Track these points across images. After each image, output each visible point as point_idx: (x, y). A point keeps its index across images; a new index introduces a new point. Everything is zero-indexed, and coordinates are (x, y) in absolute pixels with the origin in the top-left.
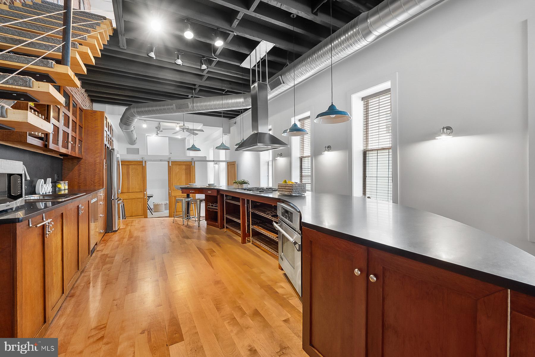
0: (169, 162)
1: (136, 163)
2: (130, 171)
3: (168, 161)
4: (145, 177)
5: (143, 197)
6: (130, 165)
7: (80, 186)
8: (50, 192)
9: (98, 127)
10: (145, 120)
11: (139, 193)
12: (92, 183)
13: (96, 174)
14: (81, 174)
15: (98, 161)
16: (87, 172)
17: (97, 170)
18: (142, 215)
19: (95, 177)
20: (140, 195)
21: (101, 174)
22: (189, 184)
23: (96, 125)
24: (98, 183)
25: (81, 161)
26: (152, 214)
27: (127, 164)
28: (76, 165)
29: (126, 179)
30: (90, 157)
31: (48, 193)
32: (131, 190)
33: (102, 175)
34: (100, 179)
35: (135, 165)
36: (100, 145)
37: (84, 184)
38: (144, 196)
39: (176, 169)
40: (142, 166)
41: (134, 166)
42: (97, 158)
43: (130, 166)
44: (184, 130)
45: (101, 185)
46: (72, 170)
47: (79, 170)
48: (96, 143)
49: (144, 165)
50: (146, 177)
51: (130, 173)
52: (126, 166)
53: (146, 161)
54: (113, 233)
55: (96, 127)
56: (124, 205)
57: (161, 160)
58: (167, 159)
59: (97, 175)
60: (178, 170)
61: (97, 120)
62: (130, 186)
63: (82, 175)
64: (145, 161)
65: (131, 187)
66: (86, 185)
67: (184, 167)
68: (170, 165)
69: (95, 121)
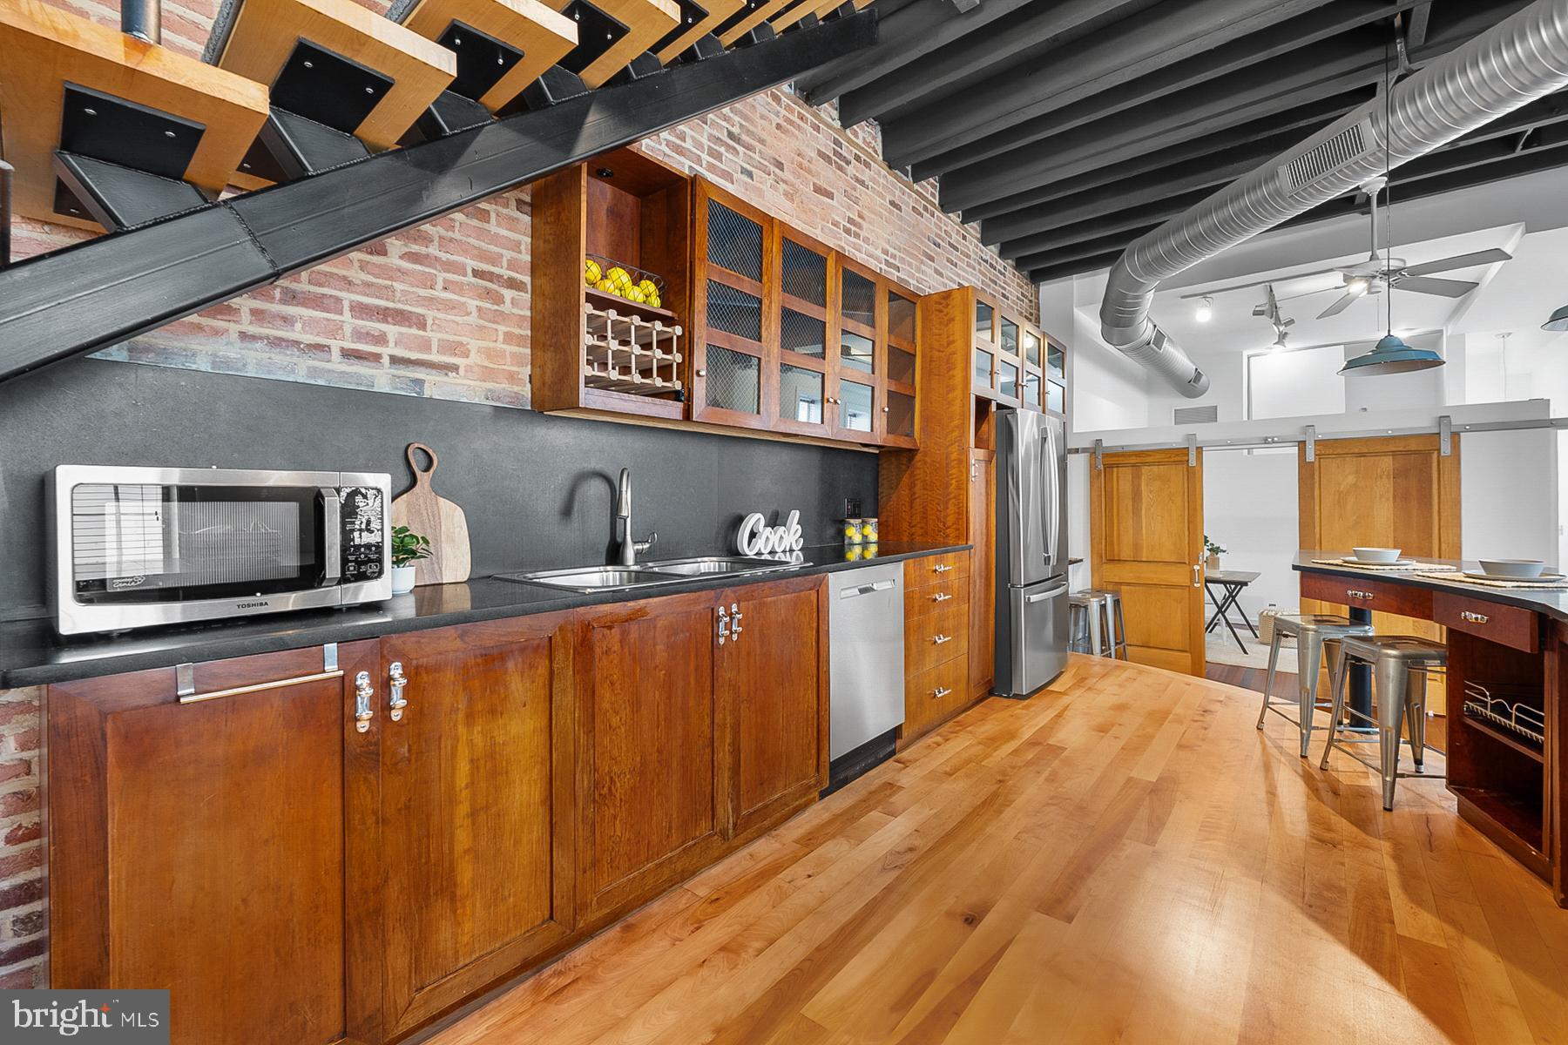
0: (1302, 445)
1: (1163, 456)
2: (1143, 487)
3: (1299, 442)
4: (1195, 510)
5: (1187, 583)
6: (1144, 464)
7: (913, 534)
8: (791, 551)
9: (954, 342)
10: (1204, 295)
11: (1173, 568)
12: (941, 525)
13: (951, 499)
14: (916, 499)
15: (954, 456)
16: (930, 493)
17: (951, 485)
18: (1186, 651)
19: (947, 508)
20: (1178, 576)
21: (961, 497)
22: (1356, 553)
23: (951, 338)
24: (954, 527)
25: (917, 457)
26: (1245, 652)
27: (1132, 461)
28: (906, 471)
29: (1131, 514)
30: (935, 444)
31: (784, 552)
32: (1144, 554)
33: (965, 501)
34: (959, 514)
35: (1159, 463)
36: (959, 400)
37: (922, 528)
38: (1192, 581)
39: (1342, 476)
40: (1185, 466)
41: (1155, 469)
42: (952, 444)
43: (1145, 470)
44: (1377, 282)
45: (963, 535)
46: (897, 487)
47: (912, 486)
48: (950, 396)
49: (1193, 462)
50: (1198, 507)
51: (1144, 494)
52: (1129, 470)
53: (1201, 448)
54: (1011, 701)
55: (949, 343)
56: (1117, 603)
57: (1266, 439)
58: (1294, 432)
59: (953, 500)
60: (1351, 479)
61: (952, 320)
62: (1142, 540)
63: (918, 500)
64: (1200, 450)
65: (1145, 542)
66: (927, 533)
67: (1387, 463)
68: (1310, 457)
69: (947, 325)
